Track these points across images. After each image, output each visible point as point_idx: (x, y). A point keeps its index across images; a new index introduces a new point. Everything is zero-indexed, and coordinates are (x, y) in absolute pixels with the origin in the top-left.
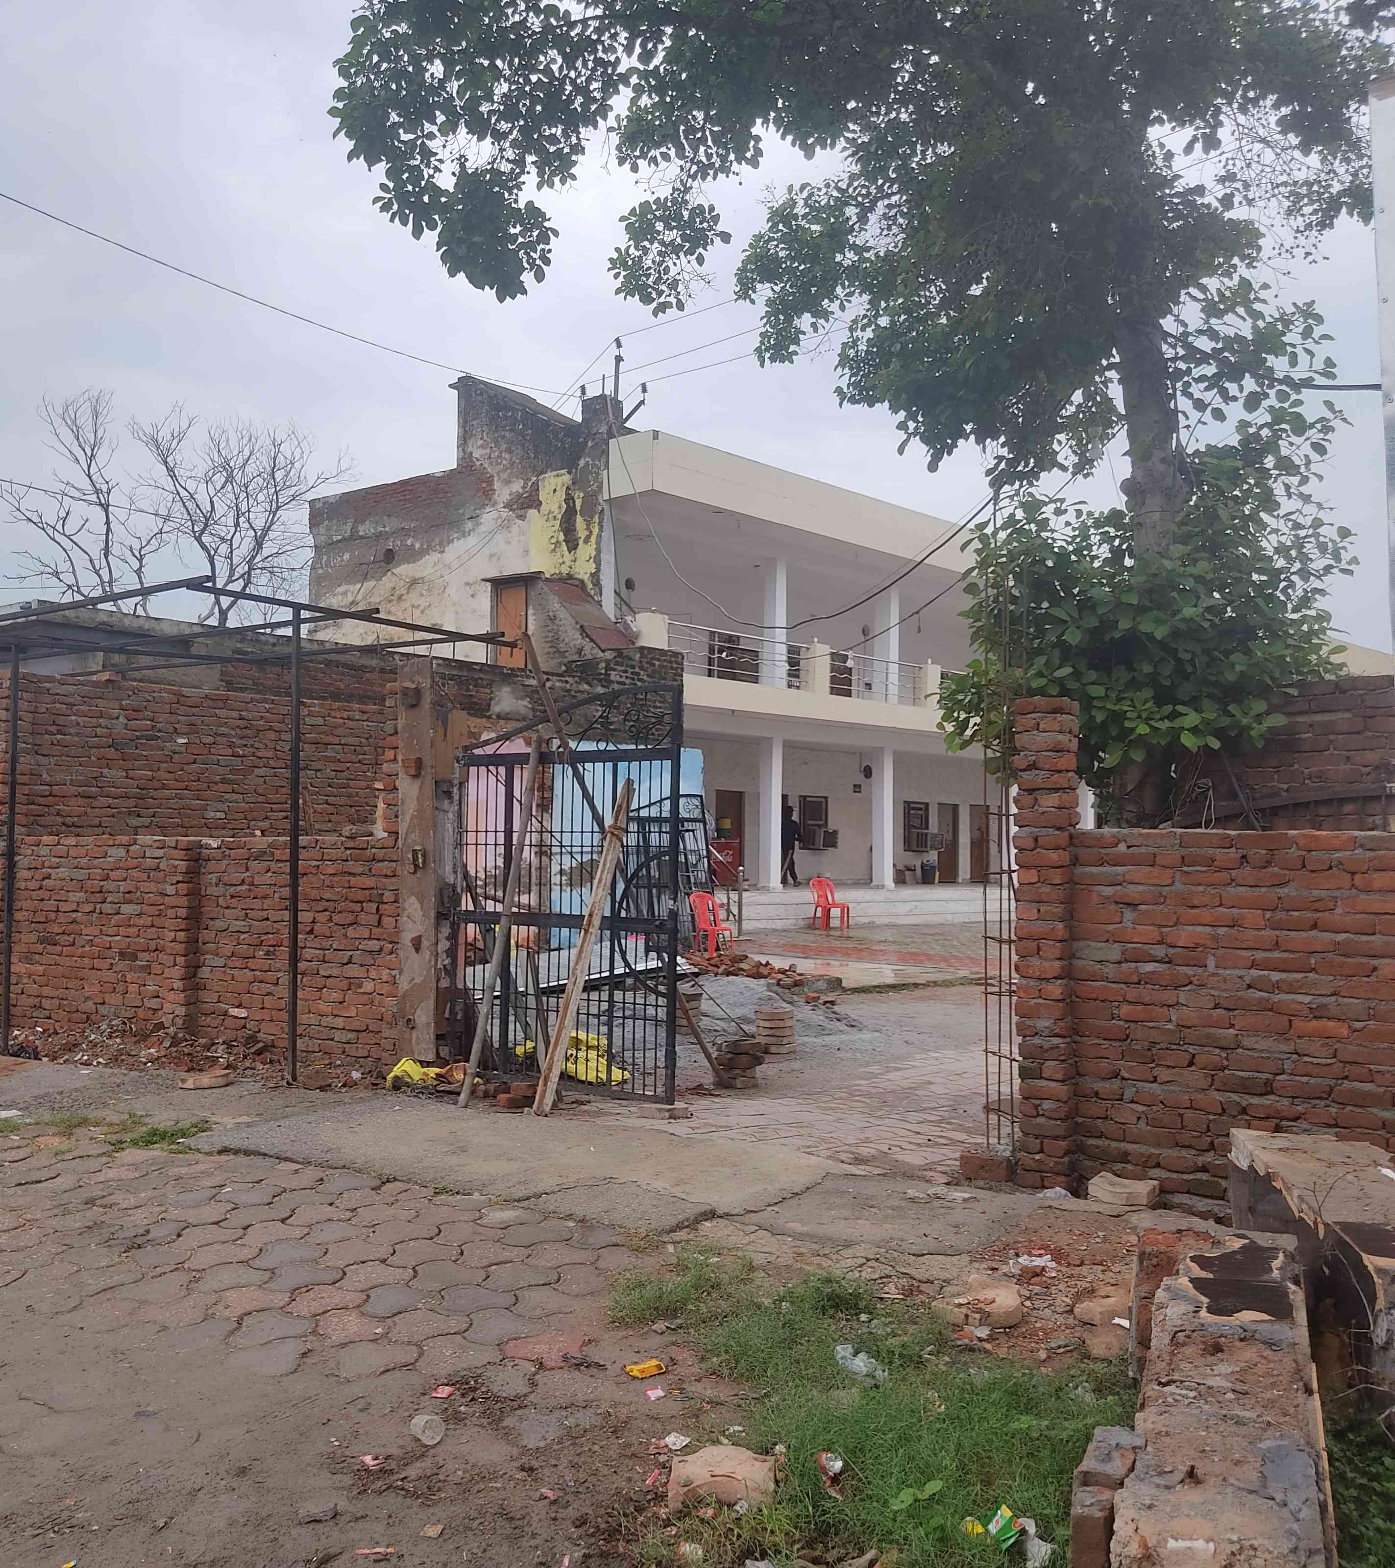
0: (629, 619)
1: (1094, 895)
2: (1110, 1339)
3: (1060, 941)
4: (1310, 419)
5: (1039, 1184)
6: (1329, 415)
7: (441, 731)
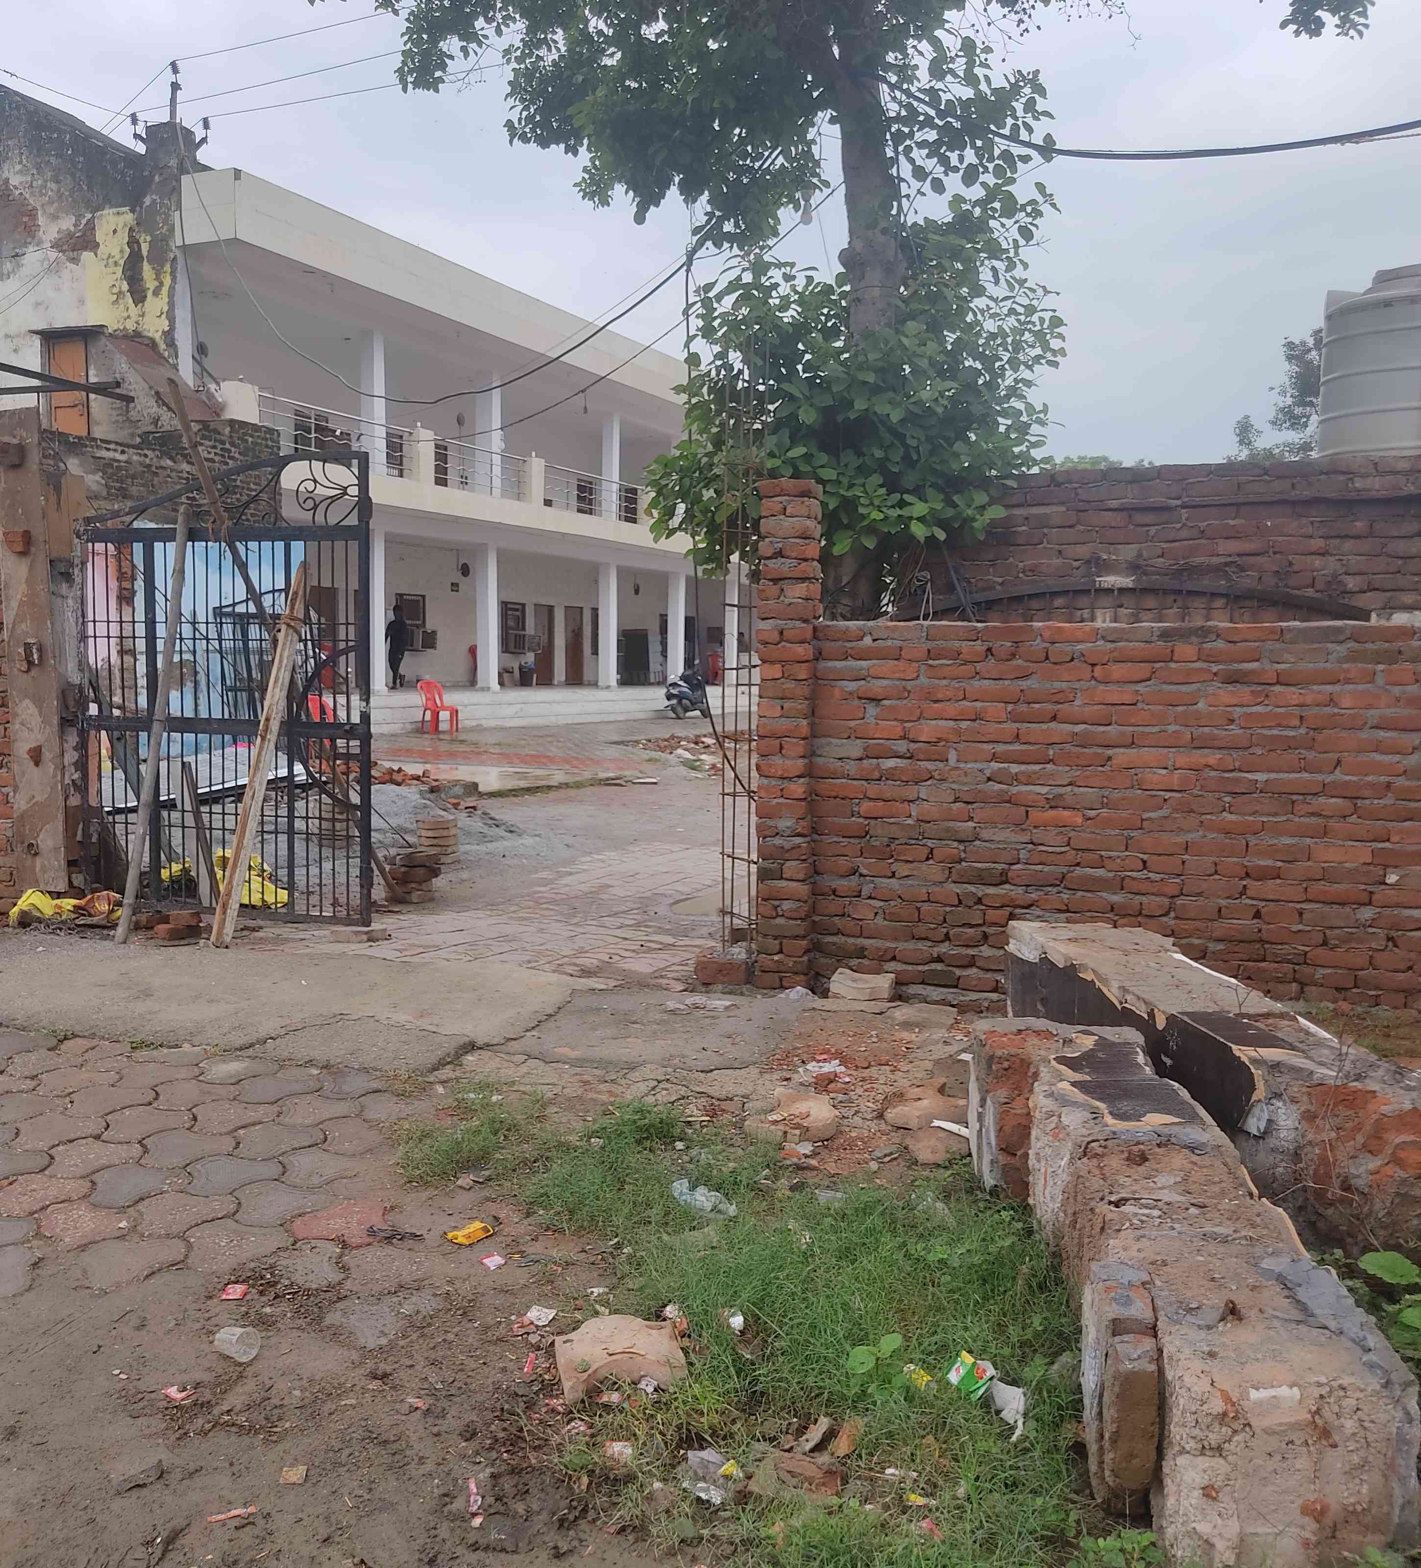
0: (213, 387)
1: (837, 692)
2: (933, 1142)
3: (803, 739)
4: (1021, 201)
5: (777, 985)
6: (1040, 199)
7: (53, 499)
